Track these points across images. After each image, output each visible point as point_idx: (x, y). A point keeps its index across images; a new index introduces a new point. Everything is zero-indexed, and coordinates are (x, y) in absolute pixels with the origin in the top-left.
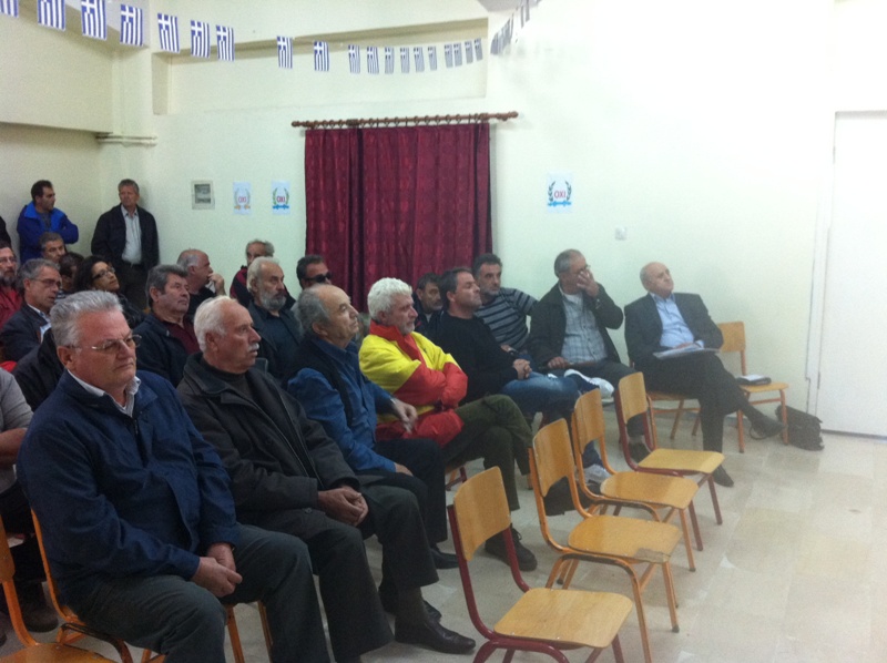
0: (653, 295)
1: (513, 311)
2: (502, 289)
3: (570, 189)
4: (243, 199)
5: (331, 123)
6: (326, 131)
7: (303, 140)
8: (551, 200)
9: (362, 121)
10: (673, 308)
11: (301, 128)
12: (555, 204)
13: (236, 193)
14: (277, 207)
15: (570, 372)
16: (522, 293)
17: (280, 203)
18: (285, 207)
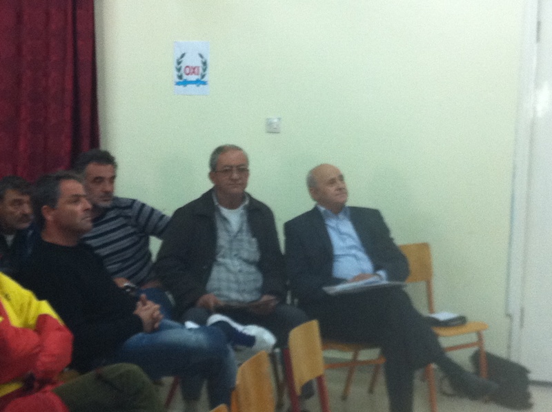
0: (322, 209)
1: (132, 231)
2: (117, 199)
3: (205, 63)
8: (180, 77)
10: (347, 227)
12: (186, 83)
15: (216, 318)
16: (143, 205)
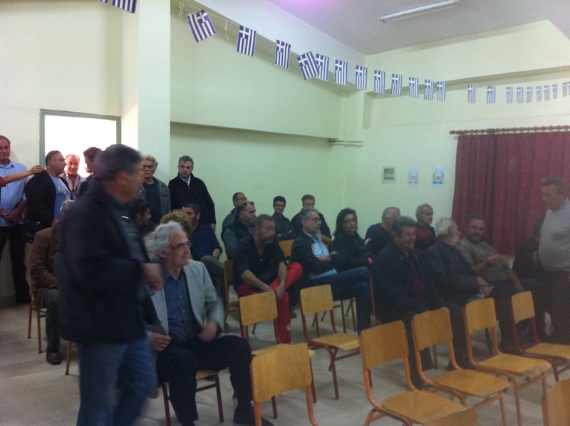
4: (414, 178)
5: (477, 131)
6: (472, 136)
7: (455, 143)
9: (498, 130)
11: (456, 135)
13: (410, 174)
14: (435, 183)
17: (438, 180)
18: (441, 183)
